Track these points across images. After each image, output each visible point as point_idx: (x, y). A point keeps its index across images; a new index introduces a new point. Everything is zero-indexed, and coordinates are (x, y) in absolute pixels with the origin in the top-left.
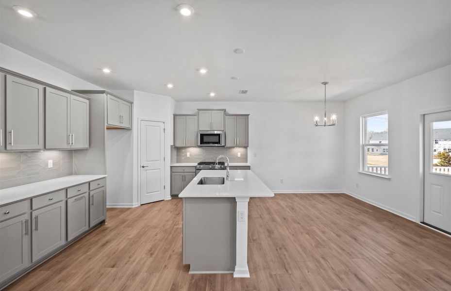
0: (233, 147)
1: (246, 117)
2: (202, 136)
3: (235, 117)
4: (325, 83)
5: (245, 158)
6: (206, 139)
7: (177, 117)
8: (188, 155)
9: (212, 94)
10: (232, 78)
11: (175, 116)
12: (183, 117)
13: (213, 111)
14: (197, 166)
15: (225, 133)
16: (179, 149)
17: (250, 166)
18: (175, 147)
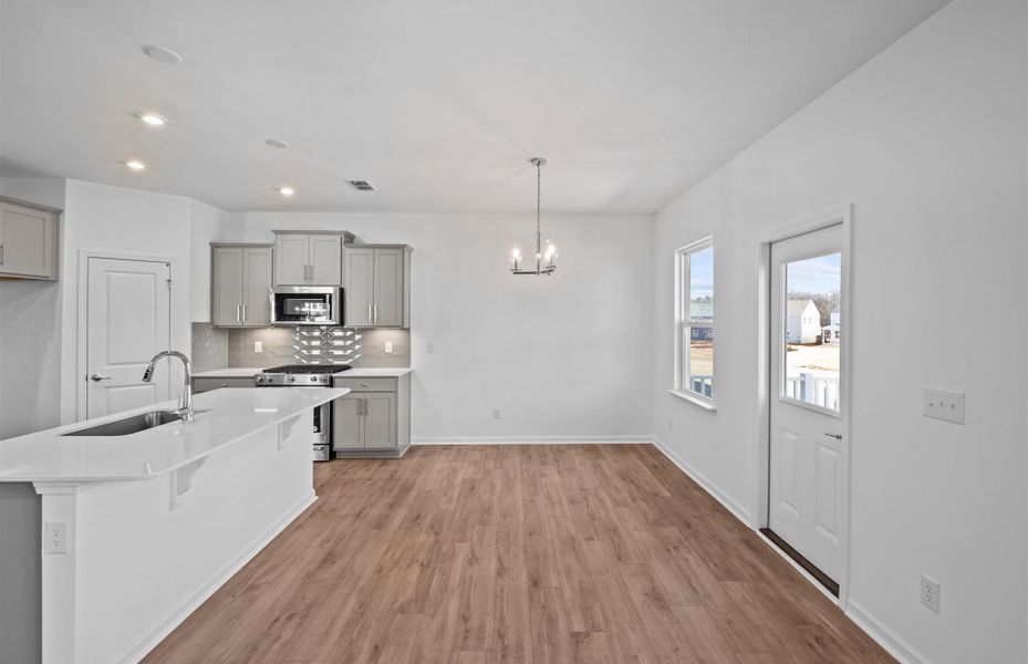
0: (372, 329)
1: (399, 252)
2: (280, 298)
3: (369, 251)
4: (538, 162)
5: (404, 356)
7: (220, 250)
8: (258, 347)
9: (287, 192)
10: (269, 142)
11: (214, 247)
12: (234, 250)
13: (313, 237)
14: (257, 376)
15: (342, 292)
16: (234, 333)
17: (396, 378)
18: (217, 329)
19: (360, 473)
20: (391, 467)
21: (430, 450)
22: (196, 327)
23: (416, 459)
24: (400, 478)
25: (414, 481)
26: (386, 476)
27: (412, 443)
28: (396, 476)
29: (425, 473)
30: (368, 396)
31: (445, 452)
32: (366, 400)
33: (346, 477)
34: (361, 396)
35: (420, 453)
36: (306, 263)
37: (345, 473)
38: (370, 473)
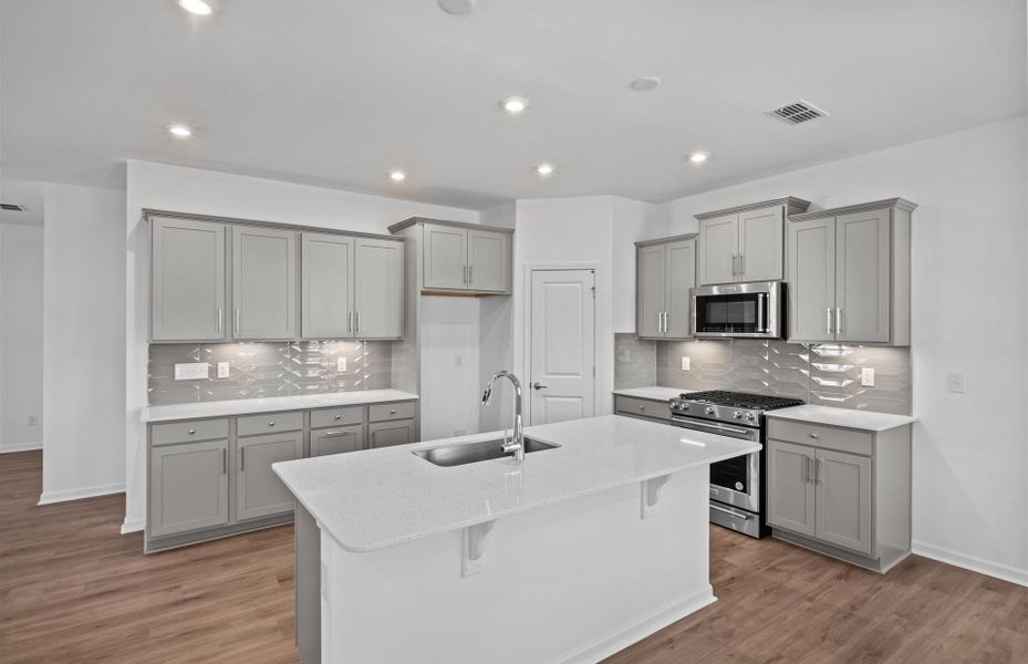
1: (881, 215)
2: (704, 303)
3: (829, 221)
5: (899, 394)
6: (716, 313)
7: (645, 250)
8: (686, 363)
10: (634, 86)
11: (639, 246)
13: (743, 215)
14: (672, 401)
15: (784, 290)
16: (662, 346)
17: (873, 433)
18: (642, 340)
19: (799, 579)
20: (858, 587)
21: (953, 579)
22: (618, 336)
23: (915, 589)
24: (866, 621)
25: (896, 640)
26: (842, 603)
27: (915, 551)
28: (862, 613)
29: (926, 629)
30: (822, 456)
31: (991, 595)
32: (817, 461)
33: (775, 578)
34: (810, 452)
35: (929, 576)
36: (735, 253)
37: (773, 569)
38: (814, 586)
